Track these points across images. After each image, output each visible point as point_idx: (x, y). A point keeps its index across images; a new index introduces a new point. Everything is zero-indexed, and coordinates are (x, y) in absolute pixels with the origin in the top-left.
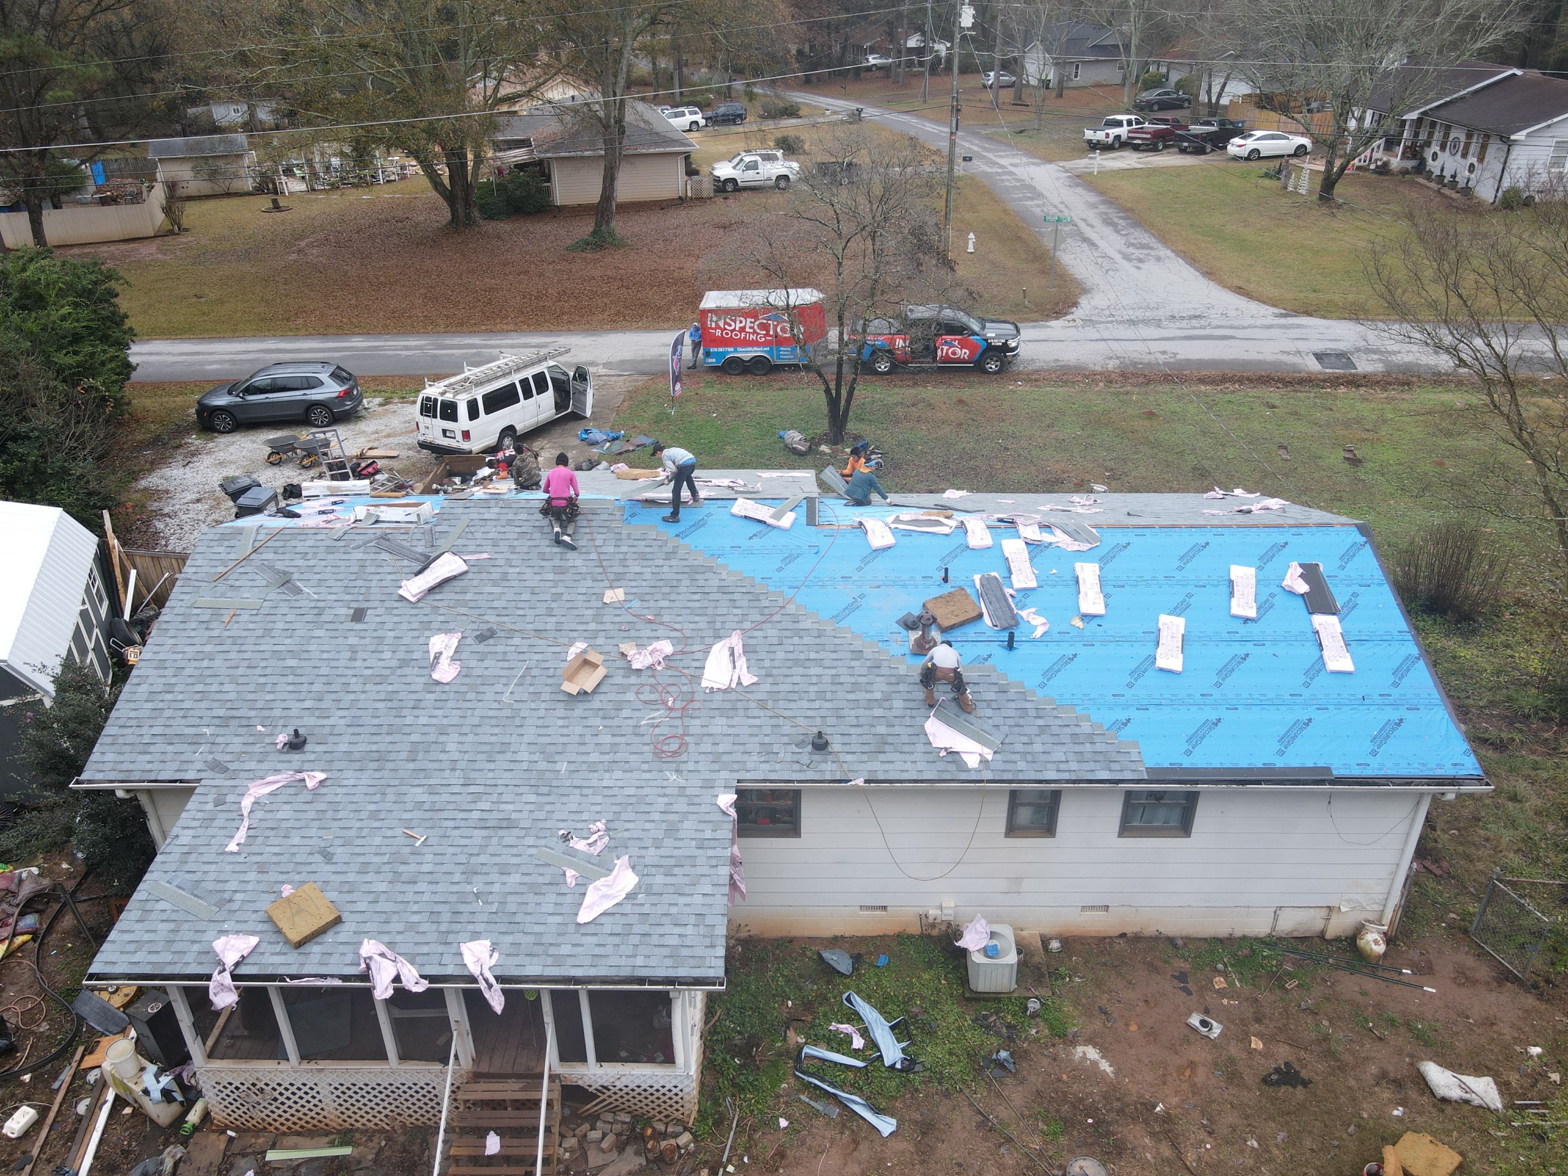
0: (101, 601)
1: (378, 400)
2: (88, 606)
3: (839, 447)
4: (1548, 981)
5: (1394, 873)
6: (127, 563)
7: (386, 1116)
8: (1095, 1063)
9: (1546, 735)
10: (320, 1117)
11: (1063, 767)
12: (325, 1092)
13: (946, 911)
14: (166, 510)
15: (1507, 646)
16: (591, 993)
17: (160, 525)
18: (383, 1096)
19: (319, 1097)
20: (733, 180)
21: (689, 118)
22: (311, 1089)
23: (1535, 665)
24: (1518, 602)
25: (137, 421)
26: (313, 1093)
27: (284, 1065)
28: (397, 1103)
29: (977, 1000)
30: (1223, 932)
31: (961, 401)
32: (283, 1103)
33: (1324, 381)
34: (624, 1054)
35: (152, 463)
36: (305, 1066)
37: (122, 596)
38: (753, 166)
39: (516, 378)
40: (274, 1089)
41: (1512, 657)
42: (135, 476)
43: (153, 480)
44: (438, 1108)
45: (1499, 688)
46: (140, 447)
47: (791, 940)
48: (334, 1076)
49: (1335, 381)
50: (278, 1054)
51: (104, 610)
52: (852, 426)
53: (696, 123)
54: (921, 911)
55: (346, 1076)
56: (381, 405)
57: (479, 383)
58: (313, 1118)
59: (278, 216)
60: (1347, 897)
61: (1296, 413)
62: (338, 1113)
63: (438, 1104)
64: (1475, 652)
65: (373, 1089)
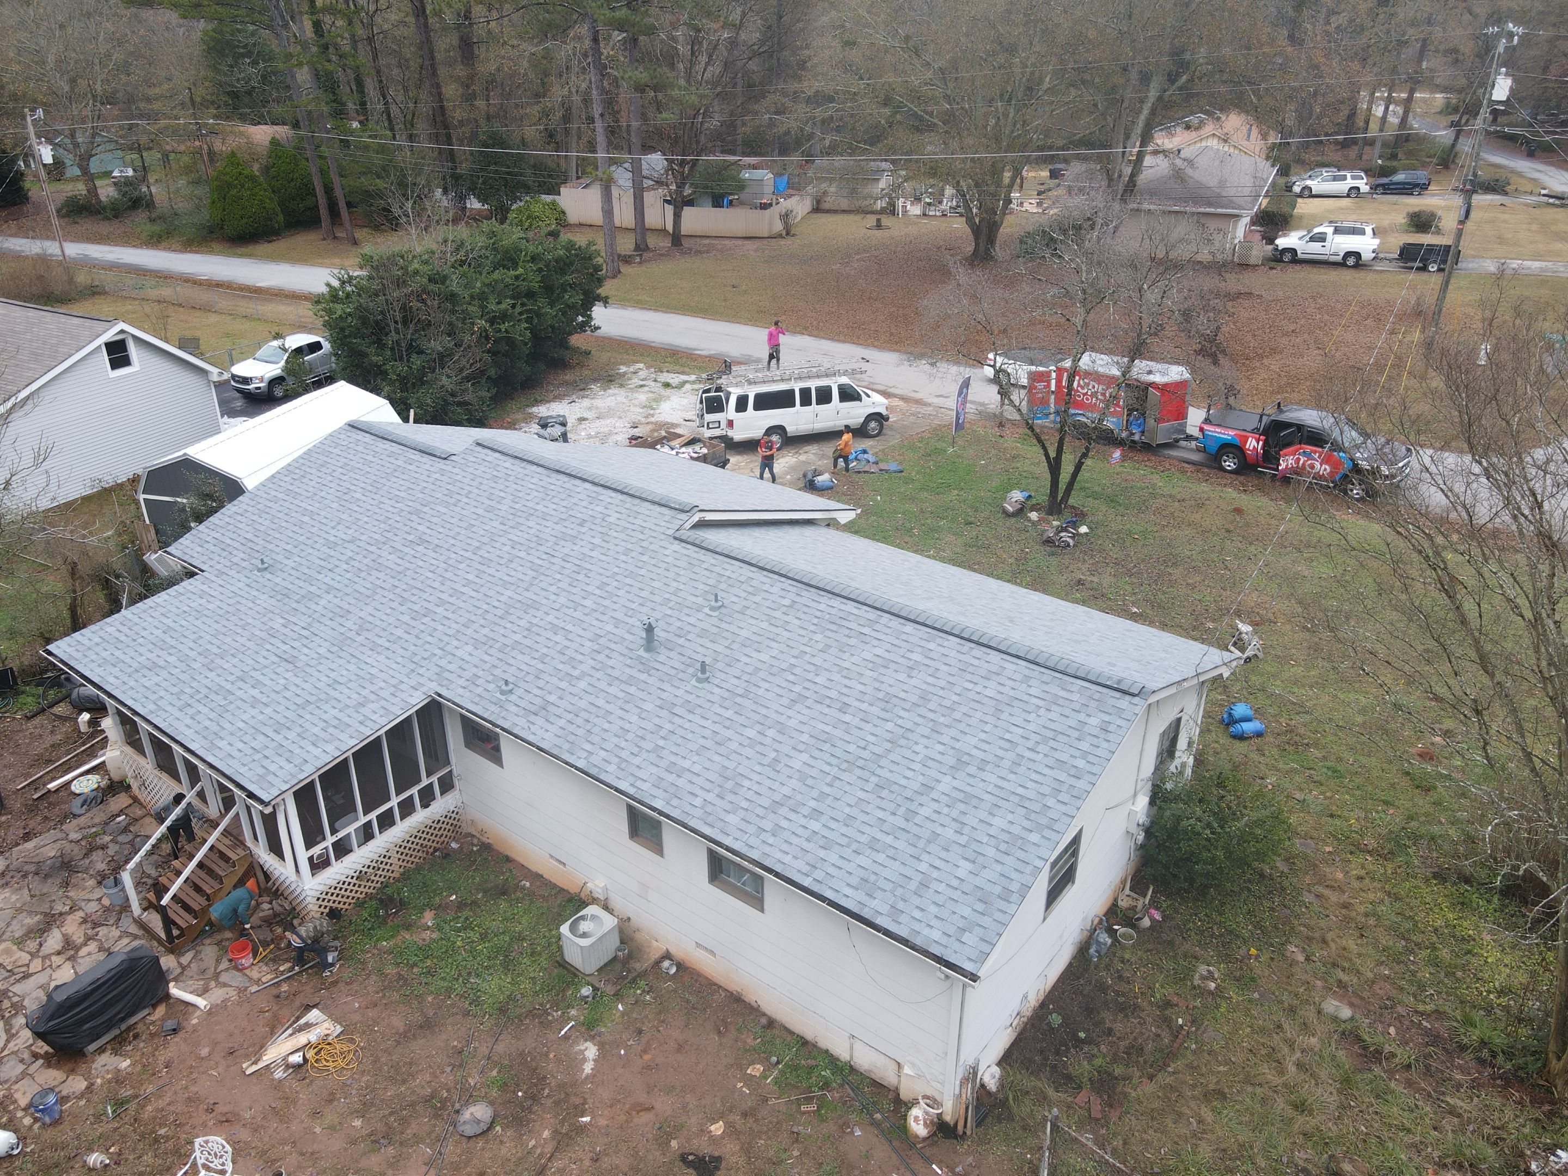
8: (585, 1060)
9: (1457, 1077)
20: (1293, 251)
30: (809, 1035)
32: (149, 792)
38: (1321, 238)
40: (145, 780)
53: (1358, 189)
54: (585, 880)
59: (878, 233)
60: (907, 1057)
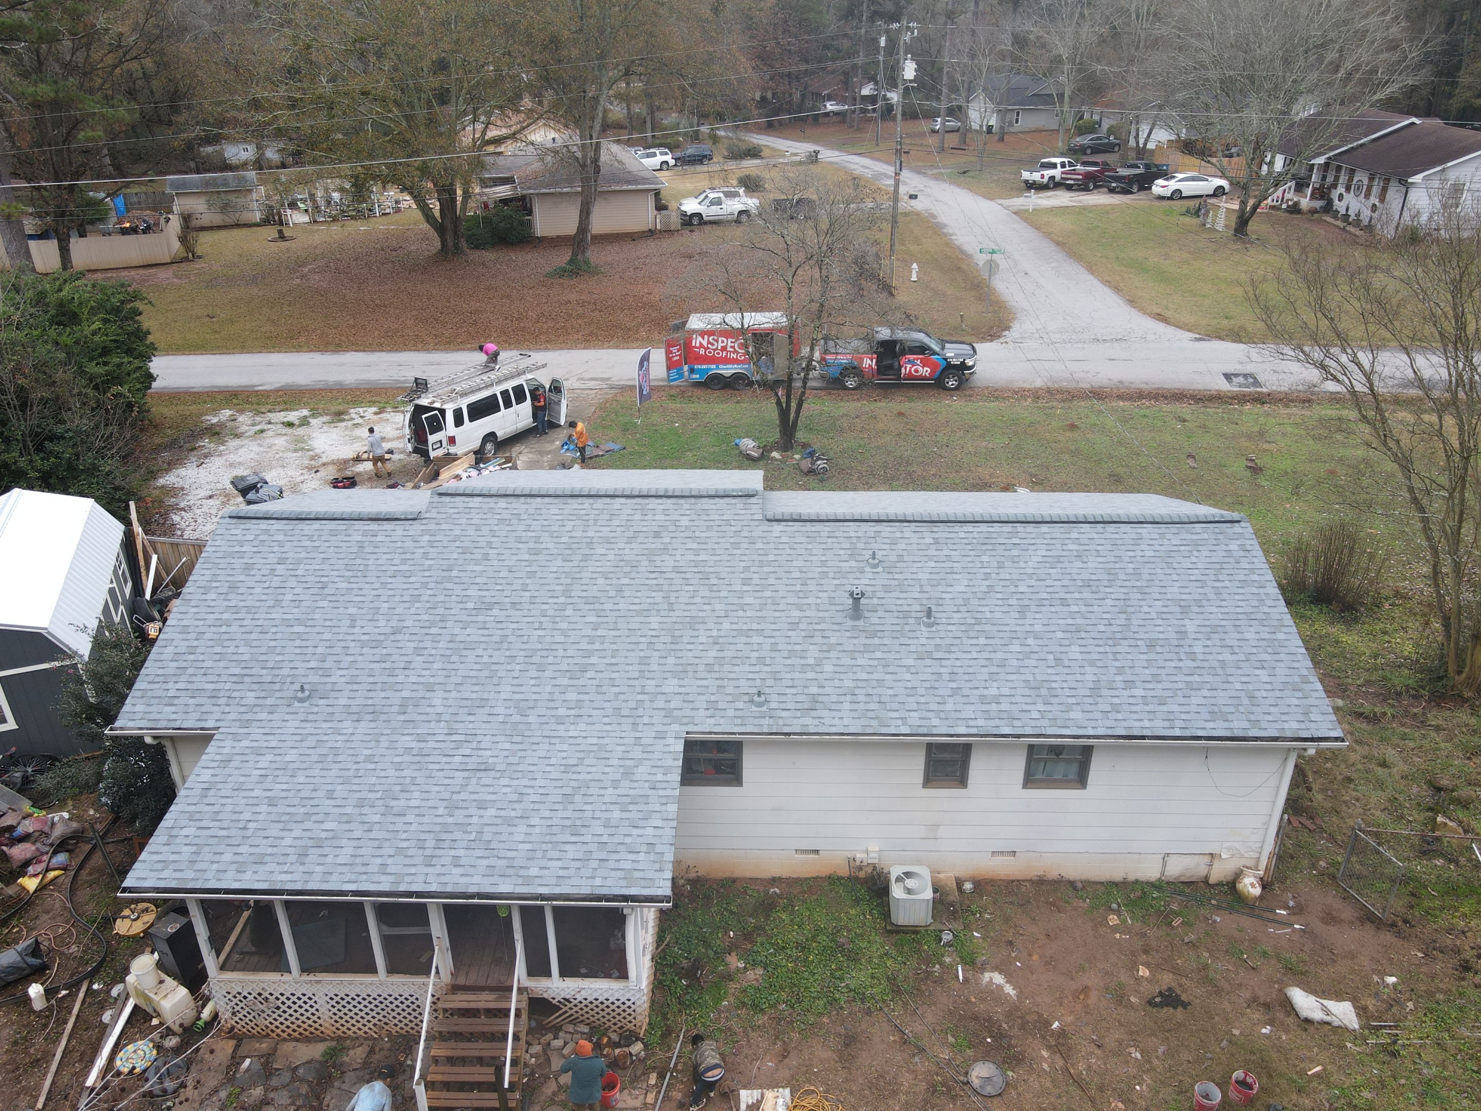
0: (126, 582)
1: (374, 409)
2: (115, 585)
3: (789, 453)
4: (1405, 921)
5: (1268, 823)
6: (150, 549)
7: (375, 1025)
8: (999, 987)
9: (1415, 710)
10: (317, 1025)
11: (971, 723)
12: (321, 1000)
13: (871, 855)
14: (182, 505)
15: (1385, 633)
16: (555, 909)
17: (176, 518)
18: (372, 1006)
19: (316, 1006)
20: (699, 215)
21: (660, 158)
22: (310, 999)
23: (1408, 648)
24: (1397, 594)
25: (156, 427)
26: (311, 1002)
27: (286, 977)
28: (384, 1013)
29: (897, 932)
30: (1118, 876)
31: (900, 414)
32: (285, 1012)
33: (1233, 398)
34: (583, 971)
35: (169, 464)
36: (305, 977)
37: (144, 578)
38: (718, 202)
39: (497, 390)
40: (277, 999)
41: (1389, 642)
42: (153, 474)
43: (169, 479)
44: (420, 1018)
45: (1376, 670)
46: (158, 449)
47: (734, 881)
48: (330, 987)
49: (1242, 399)
50: (282, 966)
51: (128, 590)
52: (800, 435)
53: (667, 162)
54: (849, 854)
55: (341, 987)
56: (376, 414)
57: (464, 394)
58: (310, 1026)
59: (283, 244)
60: (1226, 845)
61: (1205, 426)
62: (332, 1021)
63: (420, 1014)
64: (1356, 638)
65: (364, 999)
